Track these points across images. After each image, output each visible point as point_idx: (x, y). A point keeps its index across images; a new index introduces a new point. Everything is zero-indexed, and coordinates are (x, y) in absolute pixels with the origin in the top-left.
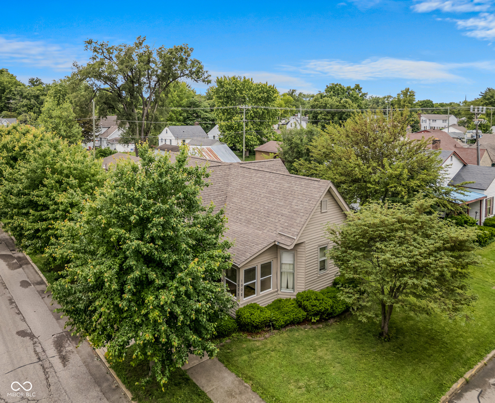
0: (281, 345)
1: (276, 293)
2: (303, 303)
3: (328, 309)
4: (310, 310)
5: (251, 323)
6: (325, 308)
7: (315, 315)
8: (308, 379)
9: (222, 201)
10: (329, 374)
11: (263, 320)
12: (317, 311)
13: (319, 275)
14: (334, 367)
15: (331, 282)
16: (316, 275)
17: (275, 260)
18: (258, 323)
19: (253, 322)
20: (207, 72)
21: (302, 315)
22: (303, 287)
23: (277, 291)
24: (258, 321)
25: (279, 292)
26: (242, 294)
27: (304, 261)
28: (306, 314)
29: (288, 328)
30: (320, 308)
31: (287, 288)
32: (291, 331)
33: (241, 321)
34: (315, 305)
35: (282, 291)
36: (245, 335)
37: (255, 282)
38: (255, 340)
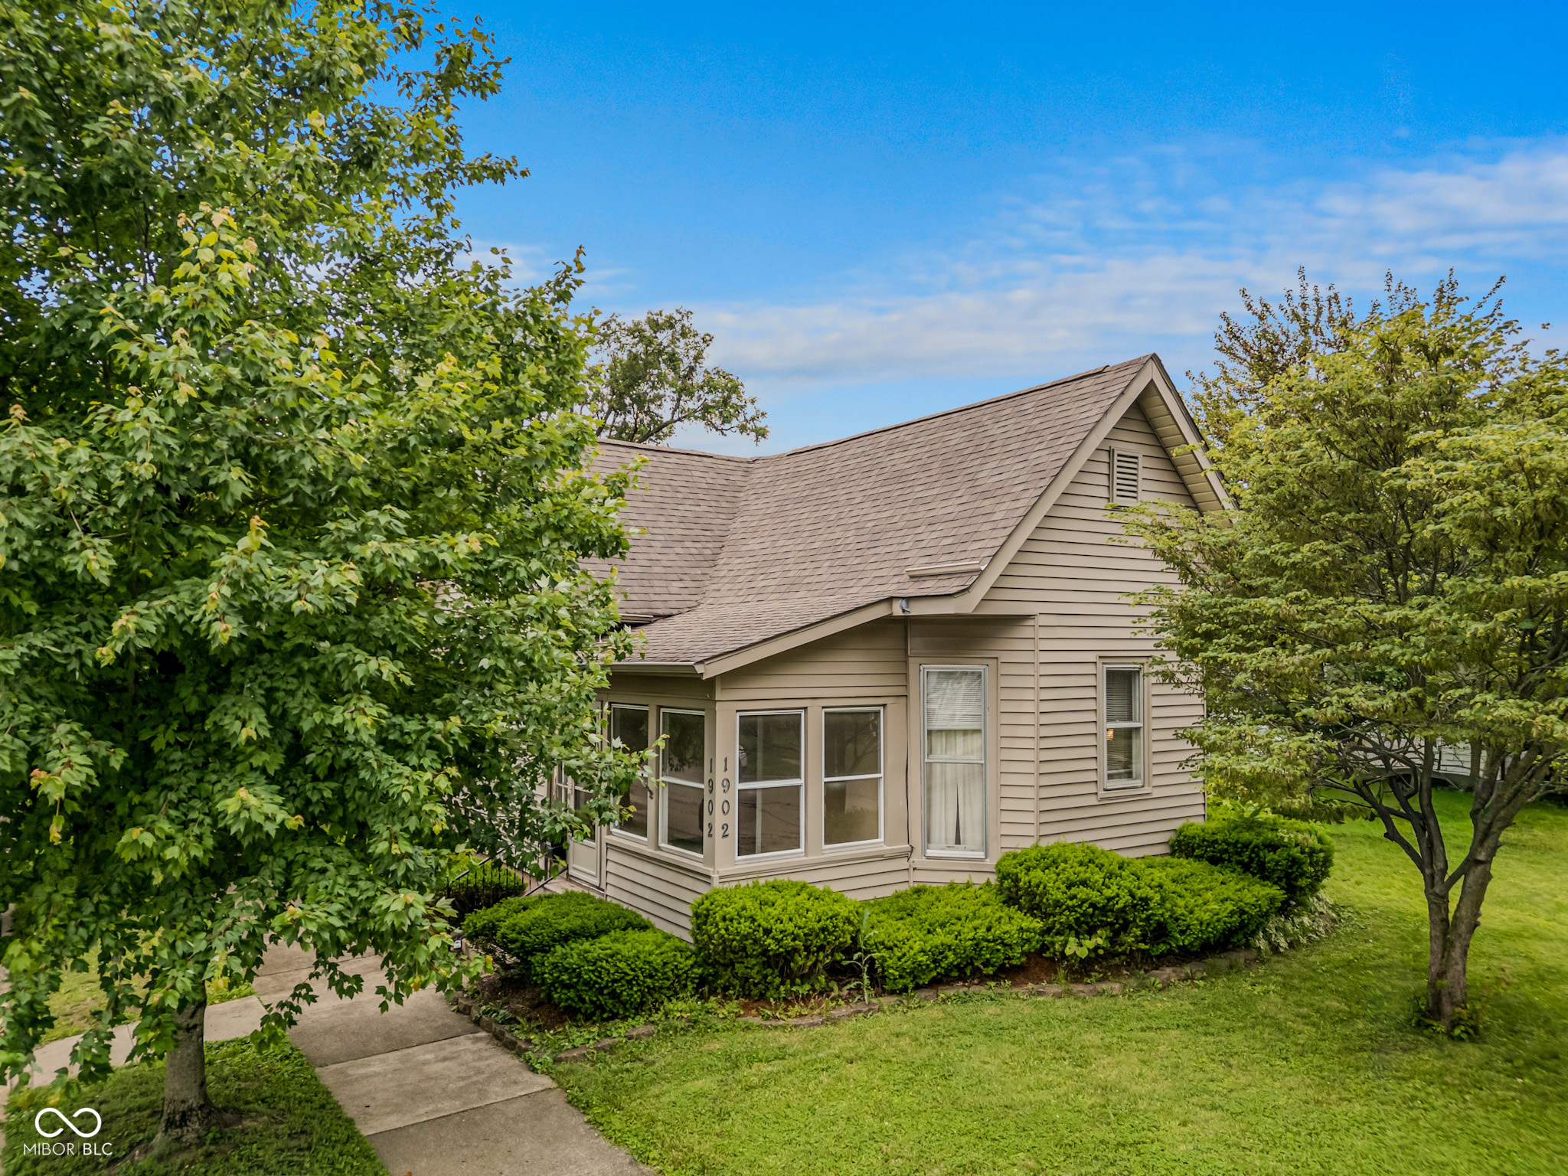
0: (904, 1042)
1: (903, 863)
2: (1024, 879)
3: (1146, 900)
4: (1057, 904)
5: (755, 941)
6: (1133, 896)
7: (1084, 927)
8: (1032, 1163)
9: (701, 558)
10: (1156, 1147)
11: (817, 926)
12: (1093, 905)
13: (1102, 793)
14: (1184, 1124)
15: (1165, 838)
16: (1092, 789)
17: (894, 709)
18: (788, 941)
19: (767, 932)
20: (753, 402)
21: (1021, 929)
22: (1031, 830)
23: (908, 855)
24: (790, 927)
25: (917, 859)
26: (725, 827)
27: (1029, 707)
28: (1038, 924)
29: (951, 992)
30: (1108, 893)
31: (958, 841)
32: (964, 1000)
33: (711, 937)
34: (1084, 883)
35: (930, 853)
36: (733, 1006)
37: (798, 787)
38: (776, 1028)
